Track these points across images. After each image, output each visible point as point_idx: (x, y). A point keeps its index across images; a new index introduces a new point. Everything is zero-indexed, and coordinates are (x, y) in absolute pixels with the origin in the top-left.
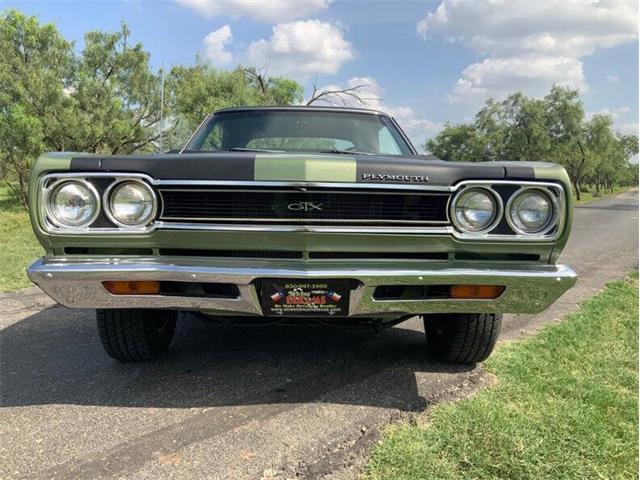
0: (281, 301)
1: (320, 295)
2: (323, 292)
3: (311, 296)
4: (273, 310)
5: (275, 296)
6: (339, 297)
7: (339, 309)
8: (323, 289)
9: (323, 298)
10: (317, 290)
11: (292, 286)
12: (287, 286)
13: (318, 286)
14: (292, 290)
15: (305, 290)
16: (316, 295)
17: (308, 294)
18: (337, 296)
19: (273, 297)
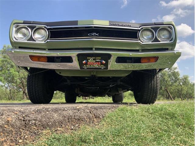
0: (86, 64)
1: (99, 62)
2: (99, 60)
3: (96, 62)
4: (83, 67)
5: (84, 62)
6: (105, 62)
7: (105, 67)
8: (99, 59)
9: (100, 62)
10: (97, 59)
11: (90, 58)
12: (88, 58)
13: (98, 58)
14: (89, 59)
15: (94, 60)
16: (97, 61)
17: (95, 61)
18: (104, 62)
19: (83, 62)
